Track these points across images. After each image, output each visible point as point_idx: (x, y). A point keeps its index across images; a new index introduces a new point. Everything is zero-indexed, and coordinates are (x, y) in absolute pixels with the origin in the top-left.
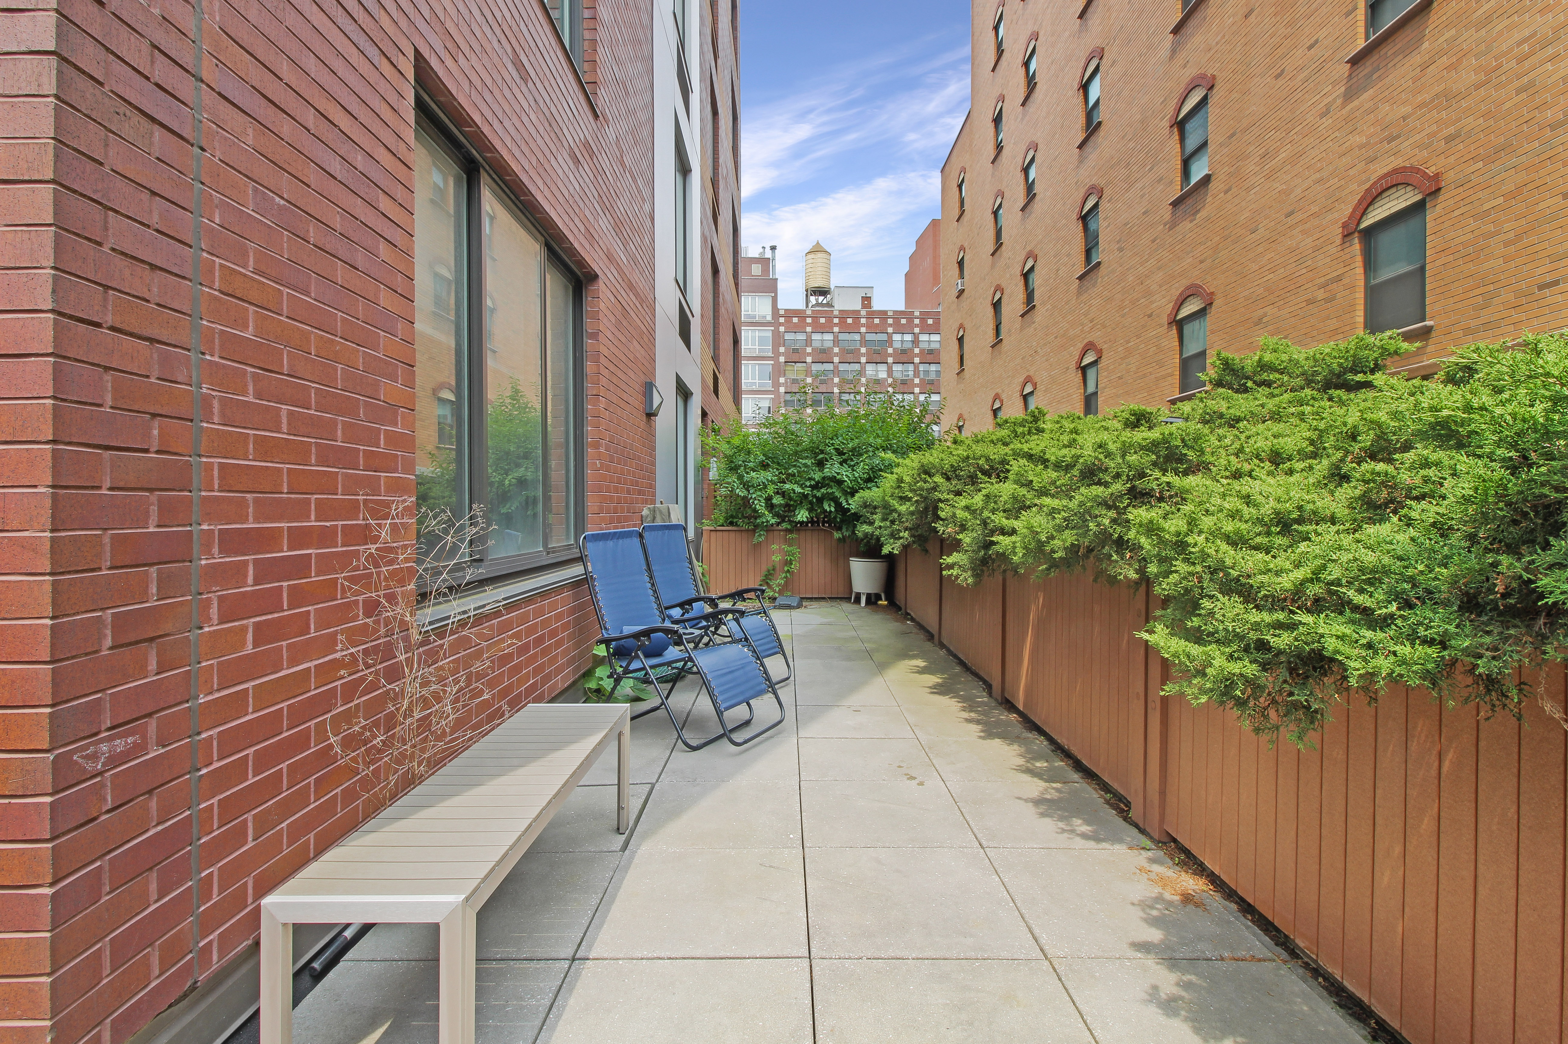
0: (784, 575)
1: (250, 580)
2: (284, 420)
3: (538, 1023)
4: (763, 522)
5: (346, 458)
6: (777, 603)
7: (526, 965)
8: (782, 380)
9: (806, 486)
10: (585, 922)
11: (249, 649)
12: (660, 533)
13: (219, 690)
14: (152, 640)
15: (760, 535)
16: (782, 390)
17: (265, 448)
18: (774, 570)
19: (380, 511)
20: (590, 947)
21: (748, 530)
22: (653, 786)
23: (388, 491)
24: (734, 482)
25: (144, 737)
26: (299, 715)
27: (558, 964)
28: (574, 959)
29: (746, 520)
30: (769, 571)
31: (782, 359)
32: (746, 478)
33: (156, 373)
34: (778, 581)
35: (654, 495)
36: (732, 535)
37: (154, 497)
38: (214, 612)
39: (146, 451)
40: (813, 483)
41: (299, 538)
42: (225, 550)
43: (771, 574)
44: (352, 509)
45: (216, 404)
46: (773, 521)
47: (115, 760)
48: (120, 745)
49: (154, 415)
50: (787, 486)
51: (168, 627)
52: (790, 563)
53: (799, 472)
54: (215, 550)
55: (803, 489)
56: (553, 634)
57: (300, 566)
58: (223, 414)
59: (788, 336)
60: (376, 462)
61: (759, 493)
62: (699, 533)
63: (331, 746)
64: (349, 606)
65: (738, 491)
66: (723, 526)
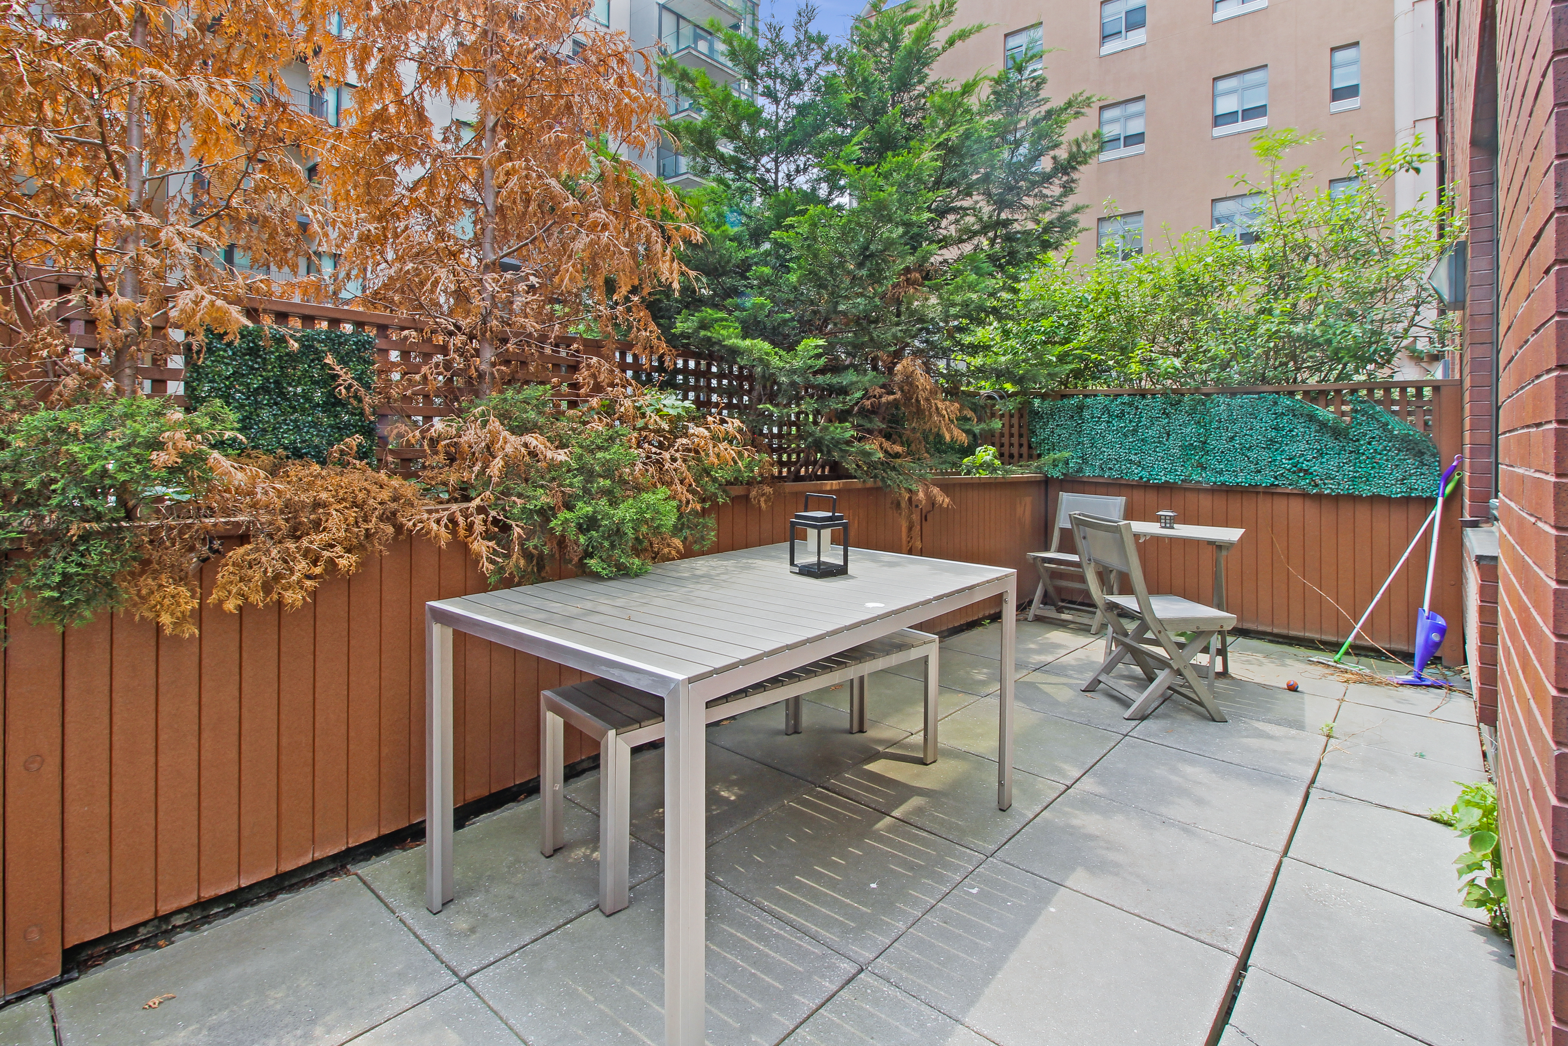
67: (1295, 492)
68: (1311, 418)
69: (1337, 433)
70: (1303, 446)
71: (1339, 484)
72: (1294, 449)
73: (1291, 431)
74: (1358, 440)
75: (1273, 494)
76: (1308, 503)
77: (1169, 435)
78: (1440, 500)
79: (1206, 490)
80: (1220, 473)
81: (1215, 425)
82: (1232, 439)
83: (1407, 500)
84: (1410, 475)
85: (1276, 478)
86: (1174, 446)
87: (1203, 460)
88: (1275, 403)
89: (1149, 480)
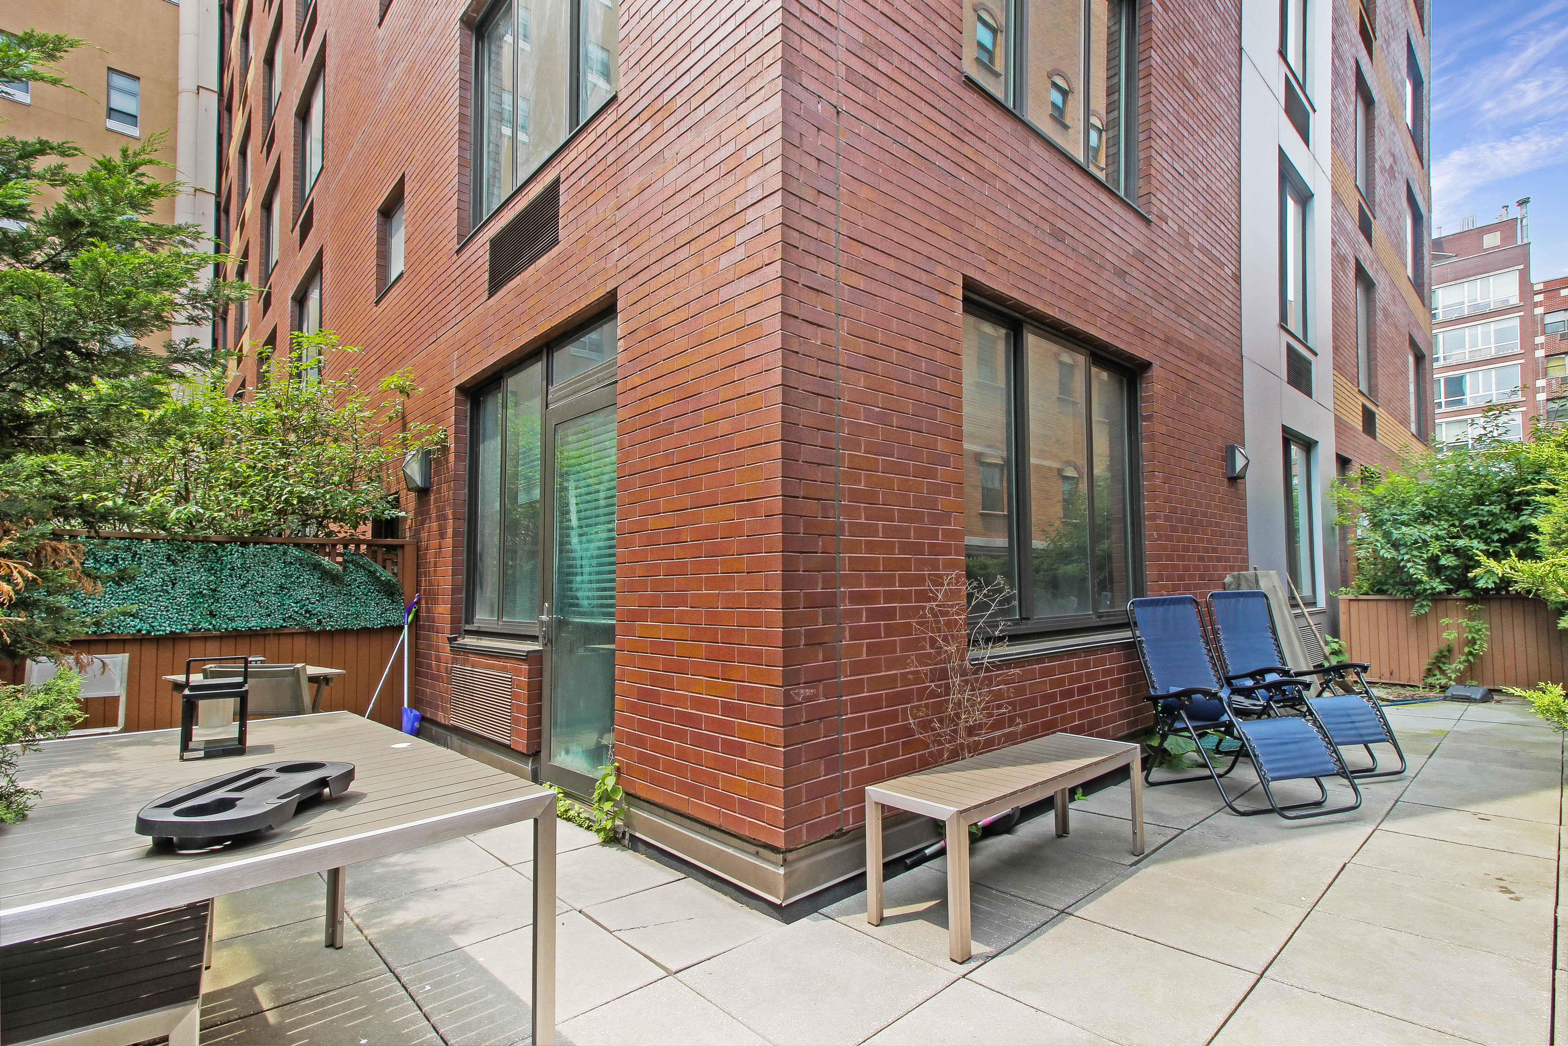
0: (1463, 658)
1: (864, 619)
2: (881, 530)
3: (1025, 932)
4: (1425, 590)
5: (917, 549)
6: (1448, 693)
7: (1029, 904)
8: (1541, 383)
9: (1493, 541)
10: (1080, 896)
11: (864, 657)
12: (1233, 600)
13: (850, 676)
14: (820, 644)
15: (1422, 606)
16: (1542, 397)
17: (871, 547)
18: (1449, 651)
19: (937, 581)
20: (1077, 910)
21: (1405, 600)
22: (1183, 831)
23: (944, 569)
24: (1377, 541)
25: (817, 691)
26: (893, 700)
27: (1050, 910)
28: (1063, 912)
29: (1402, 588)
30: (1441, 652)
31: (1540, 353)
32: (1396, 534)
33: (820, 515)
34: (1456, 665)
35: (1245, 560)
36: (1382, 605)
37: (820, 575)
38: (847, 634)
39: (817, 553)
40: (1503, 535)
41: (890, 596)
42: (852, 602)
43: (1444, 656)
44: (921, 580)
45: (846, 526)
46: (1442, 588)
47: (807, 699)
48: (809, 692)
49: (820, 535)
50: (1460, 543)
51: (826, 639)
52: (1473, 642)
53: (1481, 522)
54: (847, 602)
55: (1488, 544)
56: (1101, 686)
57: (889, 614)
58: (850, 531)
59: (1548, 319)
60: (936, 550)
61: (1415, 553)
62: (1332, 602)
63: (910, 724)
64: (918, 640)
65: (1383, 551)
66: (1367, 594)
67: (301, 631)
68: (317, 566)
69: (335, 579)
70: (308, 591)
71: (337, 621)
72: (303, 593)
73: (298, 578)
74: (350, 585)
75: (279, 635)
76: (310, 640)
77: (174, 584)
78: (406, 626)
79: (214, 638)
80: (232, 620)
81: (227, 572)
82: (243, 586)
83: (383, 629)
84: (386, 610)
85: (284, 620)
86: (181, 593)
87: (213, 607)
88: (285, 553)
89: (149, 632)
